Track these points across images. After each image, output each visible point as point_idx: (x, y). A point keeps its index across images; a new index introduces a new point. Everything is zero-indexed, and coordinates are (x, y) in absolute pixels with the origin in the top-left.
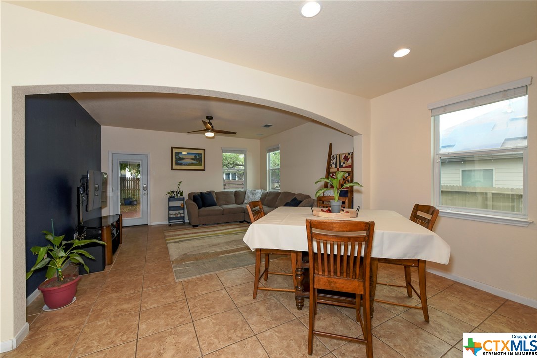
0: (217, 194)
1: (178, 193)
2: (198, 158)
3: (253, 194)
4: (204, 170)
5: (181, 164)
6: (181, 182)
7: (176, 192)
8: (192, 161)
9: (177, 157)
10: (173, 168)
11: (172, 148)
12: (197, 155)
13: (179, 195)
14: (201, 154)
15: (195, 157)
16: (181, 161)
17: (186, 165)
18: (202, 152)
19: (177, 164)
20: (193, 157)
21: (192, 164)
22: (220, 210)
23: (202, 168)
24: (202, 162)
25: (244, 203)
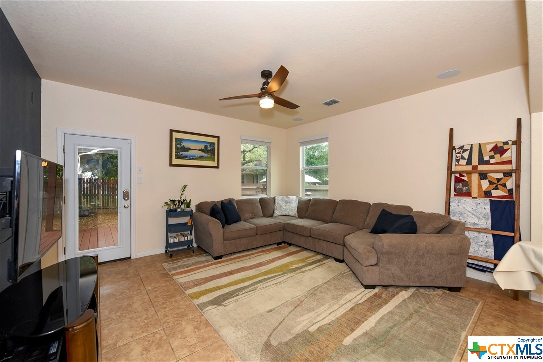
0: (239, 202)
1: (182, 204)
2: (209, 149)
3: (287, 203)
4: (218, 168)
5: (185, 158)
6: (186, 186)
7: (179, 201)
8: (201, 154)
9: (179, 146)
10: (173, 163)
11: (172, 131)
12: (209, 145)
13: (183, 207)
14: (214, 144)
15: (206, 147)
16: (185, 154)
17: (193, 159)
18: (215, 141)
19: (178, 157)
20: (203, 148)
21: (201, 158)
22: (253, 229)
23: (215, 164)
24: (214, 155)
25: (275, 215)
